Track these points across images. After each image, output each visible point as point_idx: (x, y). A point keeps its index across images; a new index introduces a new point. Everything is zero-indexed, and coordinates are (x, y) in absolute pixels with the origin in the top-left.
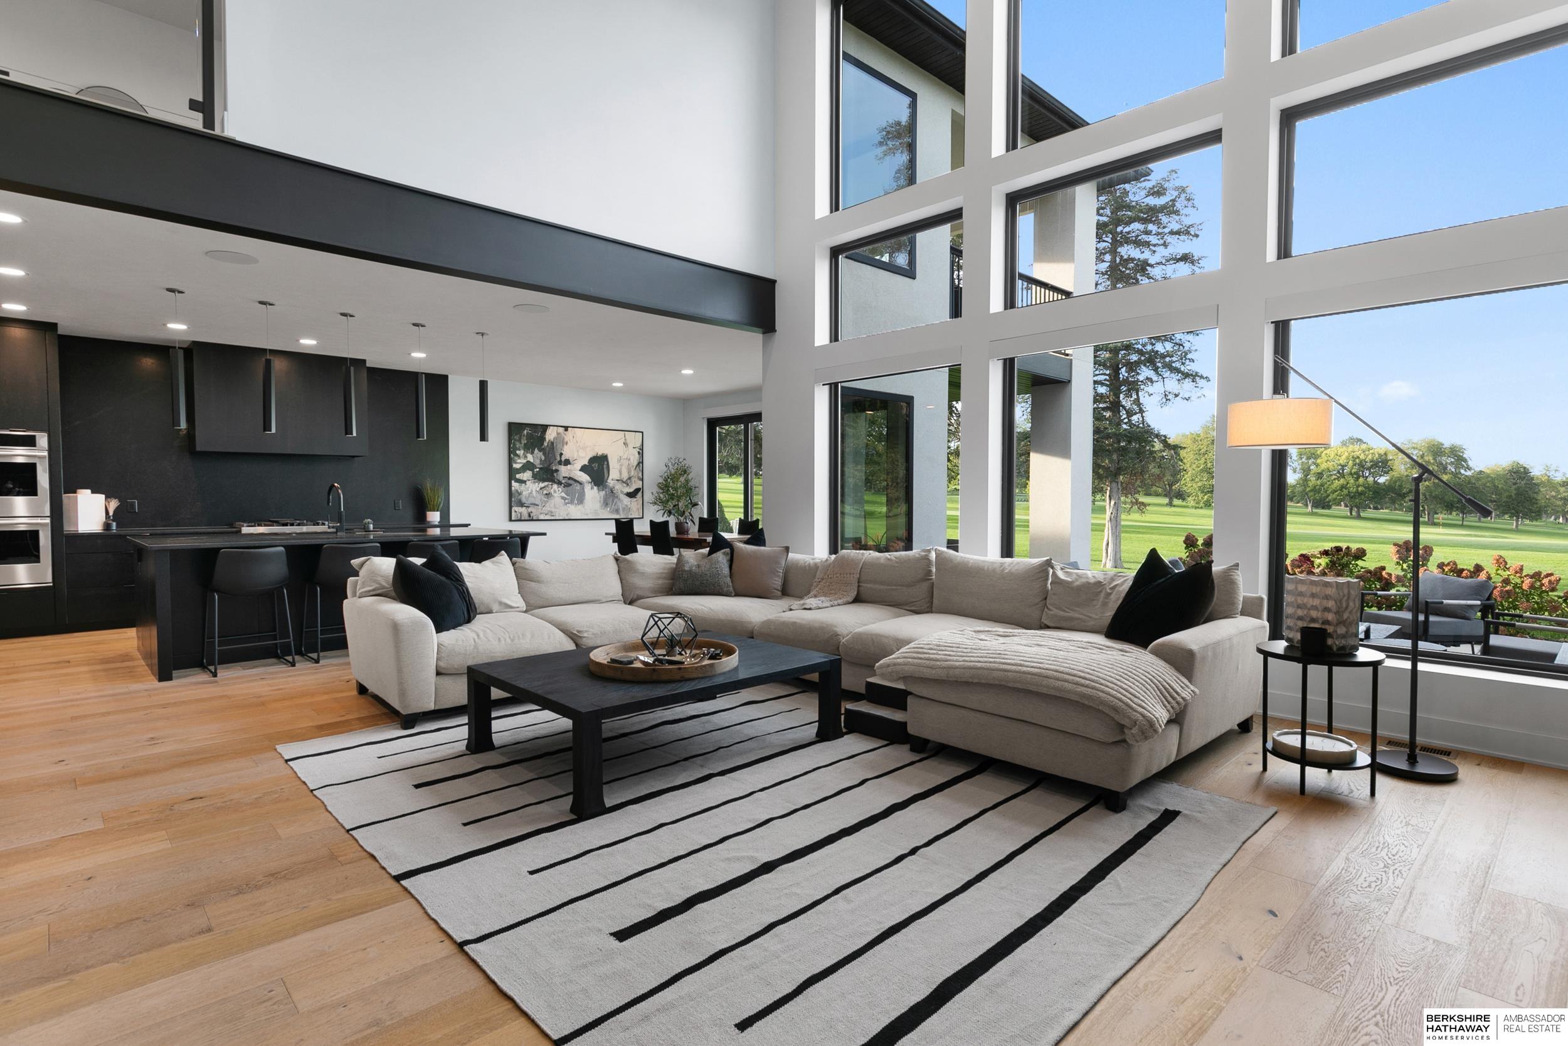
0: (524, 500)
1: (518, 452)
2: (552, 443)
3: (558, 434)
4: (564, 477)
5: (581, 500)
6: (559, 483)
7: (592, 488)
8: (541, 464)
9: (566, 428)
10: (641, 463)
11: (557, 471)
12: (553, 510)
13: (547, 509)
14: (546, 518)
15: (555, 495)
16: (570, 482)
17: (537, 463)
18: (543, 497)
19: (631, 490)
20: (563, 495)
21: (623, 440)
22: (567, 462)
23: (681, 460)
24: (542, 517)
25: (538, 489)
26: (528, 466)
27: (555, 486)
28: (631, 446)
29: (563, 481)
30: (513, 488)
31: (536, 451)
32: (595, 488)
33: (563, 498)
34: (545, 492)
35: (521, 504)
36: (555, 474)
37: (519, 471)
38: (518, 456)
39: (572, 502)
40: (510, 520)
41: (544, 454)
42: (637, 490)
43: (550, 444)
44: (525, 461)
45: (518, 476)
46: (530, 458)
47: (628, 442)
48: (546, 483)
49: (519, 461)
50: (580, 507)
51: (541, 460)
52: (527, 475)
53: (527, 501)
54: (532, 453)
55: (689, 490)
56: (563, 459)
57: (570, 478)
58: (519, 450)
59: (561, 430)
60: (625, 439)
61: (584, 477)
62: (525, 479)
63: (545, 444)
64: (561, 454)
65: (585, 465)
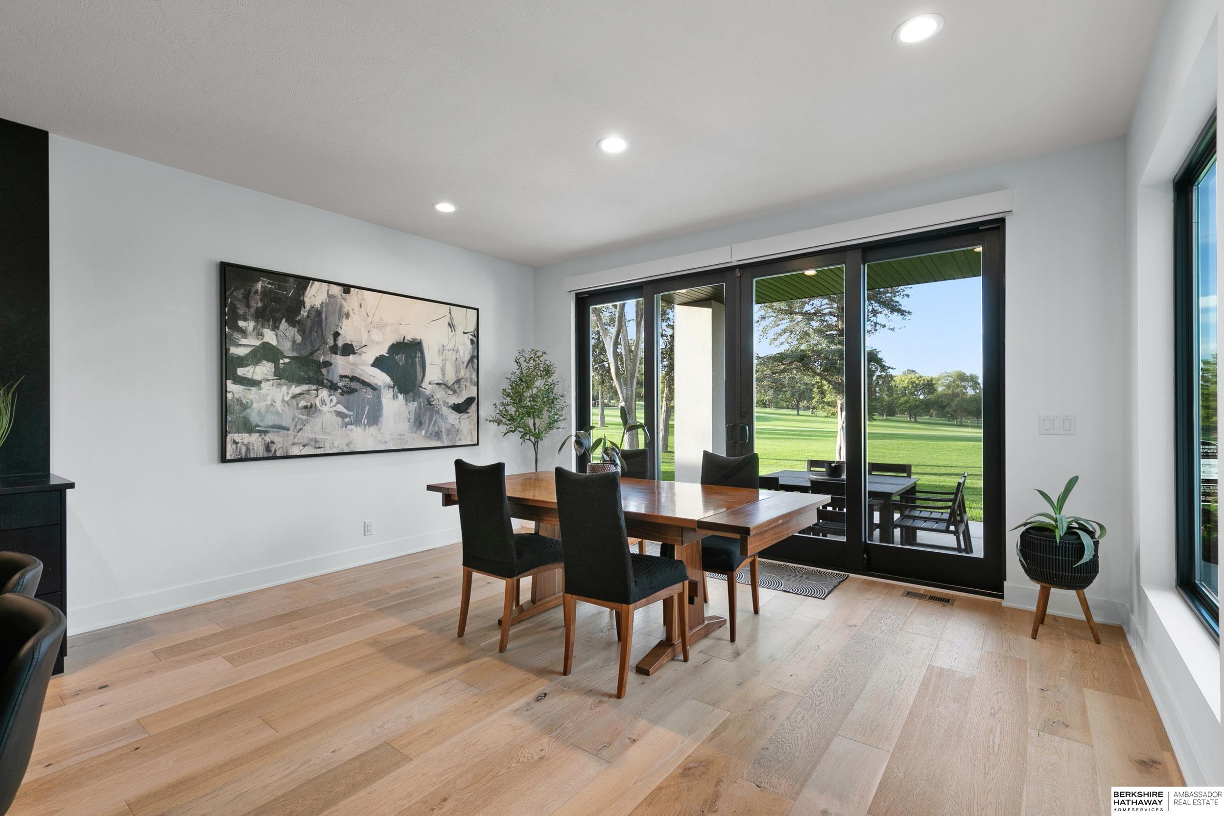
0: (254, 418)
1: (241, 323)
2: (319, 313)
3: (329, 296)
4: (342, 377)
5: (374, 418)
6: (333, 387)
7: (395, 397)
8: (293, 350)
9: (347, 288)
10: (475, 358)
11: (328, 364)
12: (319, 437)
13: (307, 434)
14: (303, 453)
15: (325, 409)
16: (354, 385)
17: (286, 347)
18: (297, 412)
19: (460, 400)
20: (341, 408)
21: (447, 319)
22: (348, 350)
23: (539, 354)
24: (295, 451)
25: (287, 398)
26: (266, 353)
27: (324, 393)
28: (460, 329)
29: (341, 384)
30: (229, 396)
31: (284, 325)
32: (401, 397)
33: (339, 414)
34: (303, 403)
35: (248, 427)
36: (324, 371)
37: (242, 361)
38: (243, 332)
39: (357, 422)
40: (223, 459)
41: (302, 332)
42: (470, 401)
43: (313, 313)
44: (257, 343)
45: (241, 371)
46: (270, 336)
47: (455, 322)
48: (305, 387)
49: (243, 341)
50: (372, 430)
51: (294, 342)
52: (263, 370)
53: (262, 420)
54: (275, 328)
55: (550, 399)
56: (340, 343)
57: (353, 379)
58: (245, 320)
59: (336, 290)
60: (451, 319)
61: (381, 378)
62: (257, 377)
63: (304, 313)
64: (336, 335)
65: (382, 356)
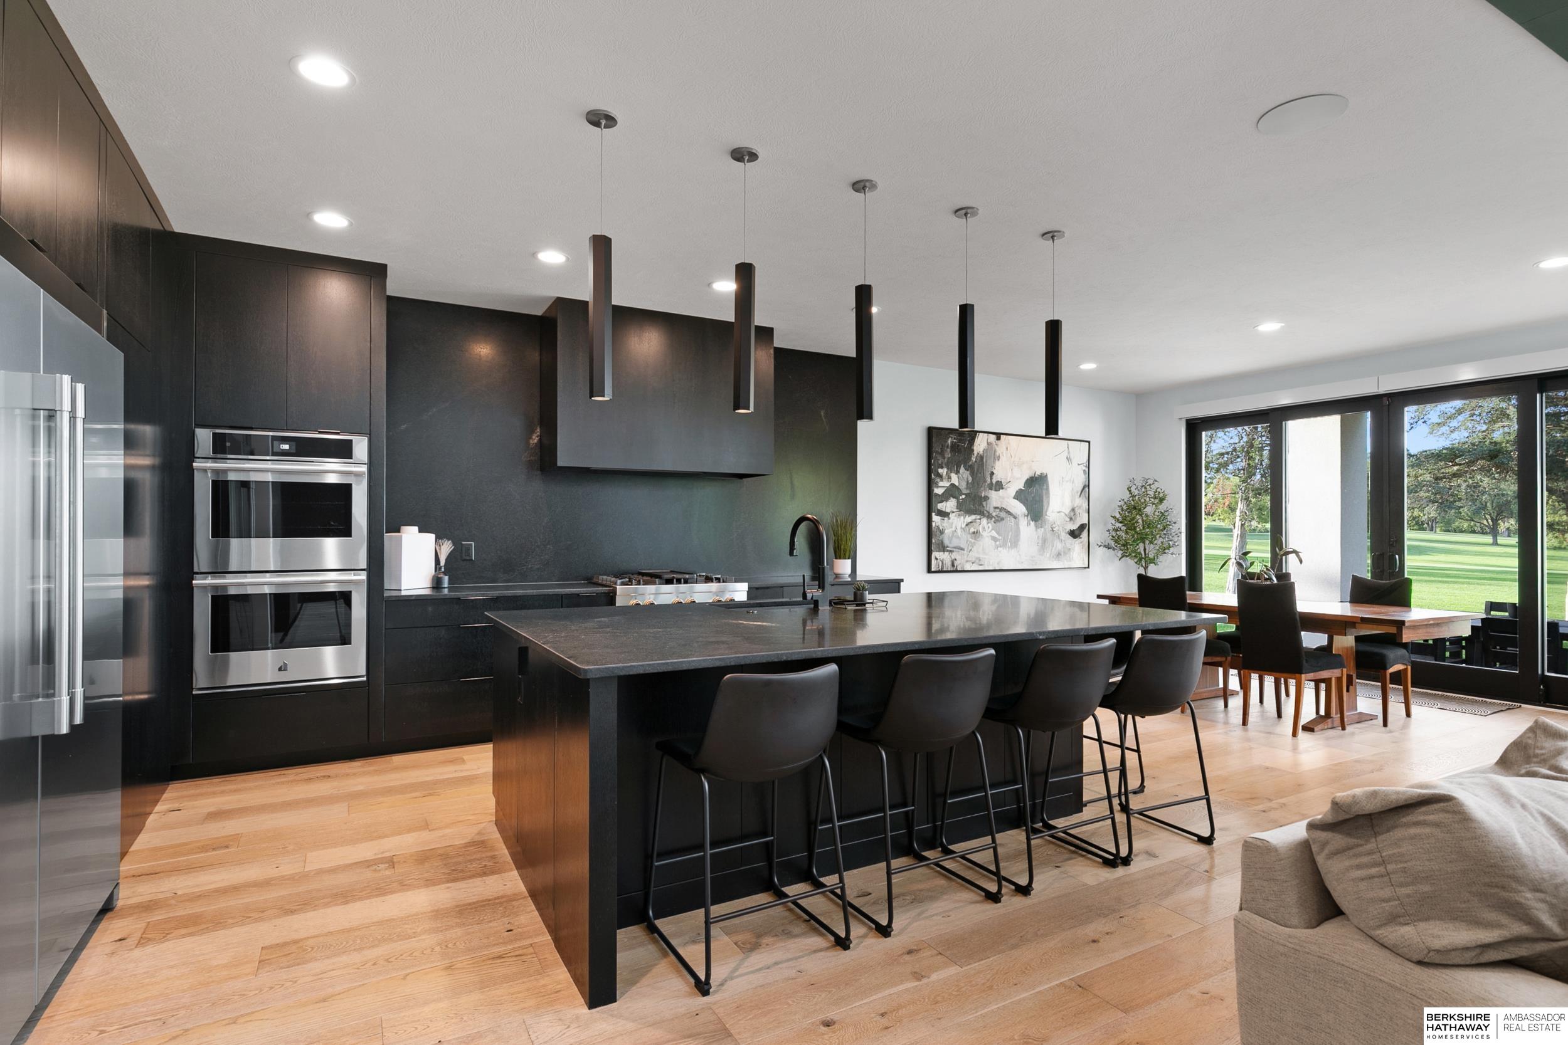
0: (946, 542)
1: (940, 471)
2: (982, 458)
3: (988, 444)
4: (996, 508)
5: (1015, 543)
6: (989, 517)
7: (1028, 524)
8: (967, 488)
9: (998, 435)
10: (1087, 486)
11: (986, 498)
12: (982, 556)
13: (974, 555)
14: (972, 569)
15: (985, 534)
16: (1003, 514)
17: (963, 486)
18: (969, 536)
19: (1075, 527)
20: (994, 534)
21: (1065, 454)
22: (999, 486)
23: (1150, 482)
24: (967, 567)
25: (964, 526)
26: (952, 491)
27: (984, 521)
28: (1075, 462)
29: (994, 514)
30: (934, 524)
31: (962, 470)
32: (1032, 523)
33: (994, 539)
34: (972, 530)
35: (943, 548)
36: (984, 503)
37: (945, 497)
38: (940, 476)
39: (1004, 545)
40: (929, 571)
41: (972, 474)
42: (1082, 527)
43: (979, 458)
44: (948, 484)
45: (940, 506)
46: (955, 479)
47: (1072, 457)
48: (973, 517)
49: (941, 484)
50: (1013, 552)
51: (968, 482)
52: (950, 505)
53: (950, 543)
54: (957, 472)
56: (994, 481)
57: (1002, 509)
58: (942, 468)
59: (993, 438)
60: (1069, 453)
61: (1019, 508)
62: (948, 510)
63: (974, 459)
64: (992, 474)
65: (1021, 490)
